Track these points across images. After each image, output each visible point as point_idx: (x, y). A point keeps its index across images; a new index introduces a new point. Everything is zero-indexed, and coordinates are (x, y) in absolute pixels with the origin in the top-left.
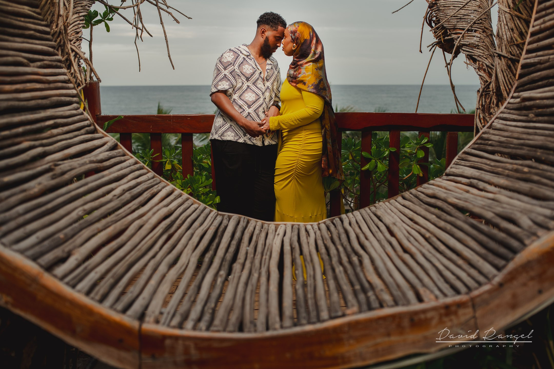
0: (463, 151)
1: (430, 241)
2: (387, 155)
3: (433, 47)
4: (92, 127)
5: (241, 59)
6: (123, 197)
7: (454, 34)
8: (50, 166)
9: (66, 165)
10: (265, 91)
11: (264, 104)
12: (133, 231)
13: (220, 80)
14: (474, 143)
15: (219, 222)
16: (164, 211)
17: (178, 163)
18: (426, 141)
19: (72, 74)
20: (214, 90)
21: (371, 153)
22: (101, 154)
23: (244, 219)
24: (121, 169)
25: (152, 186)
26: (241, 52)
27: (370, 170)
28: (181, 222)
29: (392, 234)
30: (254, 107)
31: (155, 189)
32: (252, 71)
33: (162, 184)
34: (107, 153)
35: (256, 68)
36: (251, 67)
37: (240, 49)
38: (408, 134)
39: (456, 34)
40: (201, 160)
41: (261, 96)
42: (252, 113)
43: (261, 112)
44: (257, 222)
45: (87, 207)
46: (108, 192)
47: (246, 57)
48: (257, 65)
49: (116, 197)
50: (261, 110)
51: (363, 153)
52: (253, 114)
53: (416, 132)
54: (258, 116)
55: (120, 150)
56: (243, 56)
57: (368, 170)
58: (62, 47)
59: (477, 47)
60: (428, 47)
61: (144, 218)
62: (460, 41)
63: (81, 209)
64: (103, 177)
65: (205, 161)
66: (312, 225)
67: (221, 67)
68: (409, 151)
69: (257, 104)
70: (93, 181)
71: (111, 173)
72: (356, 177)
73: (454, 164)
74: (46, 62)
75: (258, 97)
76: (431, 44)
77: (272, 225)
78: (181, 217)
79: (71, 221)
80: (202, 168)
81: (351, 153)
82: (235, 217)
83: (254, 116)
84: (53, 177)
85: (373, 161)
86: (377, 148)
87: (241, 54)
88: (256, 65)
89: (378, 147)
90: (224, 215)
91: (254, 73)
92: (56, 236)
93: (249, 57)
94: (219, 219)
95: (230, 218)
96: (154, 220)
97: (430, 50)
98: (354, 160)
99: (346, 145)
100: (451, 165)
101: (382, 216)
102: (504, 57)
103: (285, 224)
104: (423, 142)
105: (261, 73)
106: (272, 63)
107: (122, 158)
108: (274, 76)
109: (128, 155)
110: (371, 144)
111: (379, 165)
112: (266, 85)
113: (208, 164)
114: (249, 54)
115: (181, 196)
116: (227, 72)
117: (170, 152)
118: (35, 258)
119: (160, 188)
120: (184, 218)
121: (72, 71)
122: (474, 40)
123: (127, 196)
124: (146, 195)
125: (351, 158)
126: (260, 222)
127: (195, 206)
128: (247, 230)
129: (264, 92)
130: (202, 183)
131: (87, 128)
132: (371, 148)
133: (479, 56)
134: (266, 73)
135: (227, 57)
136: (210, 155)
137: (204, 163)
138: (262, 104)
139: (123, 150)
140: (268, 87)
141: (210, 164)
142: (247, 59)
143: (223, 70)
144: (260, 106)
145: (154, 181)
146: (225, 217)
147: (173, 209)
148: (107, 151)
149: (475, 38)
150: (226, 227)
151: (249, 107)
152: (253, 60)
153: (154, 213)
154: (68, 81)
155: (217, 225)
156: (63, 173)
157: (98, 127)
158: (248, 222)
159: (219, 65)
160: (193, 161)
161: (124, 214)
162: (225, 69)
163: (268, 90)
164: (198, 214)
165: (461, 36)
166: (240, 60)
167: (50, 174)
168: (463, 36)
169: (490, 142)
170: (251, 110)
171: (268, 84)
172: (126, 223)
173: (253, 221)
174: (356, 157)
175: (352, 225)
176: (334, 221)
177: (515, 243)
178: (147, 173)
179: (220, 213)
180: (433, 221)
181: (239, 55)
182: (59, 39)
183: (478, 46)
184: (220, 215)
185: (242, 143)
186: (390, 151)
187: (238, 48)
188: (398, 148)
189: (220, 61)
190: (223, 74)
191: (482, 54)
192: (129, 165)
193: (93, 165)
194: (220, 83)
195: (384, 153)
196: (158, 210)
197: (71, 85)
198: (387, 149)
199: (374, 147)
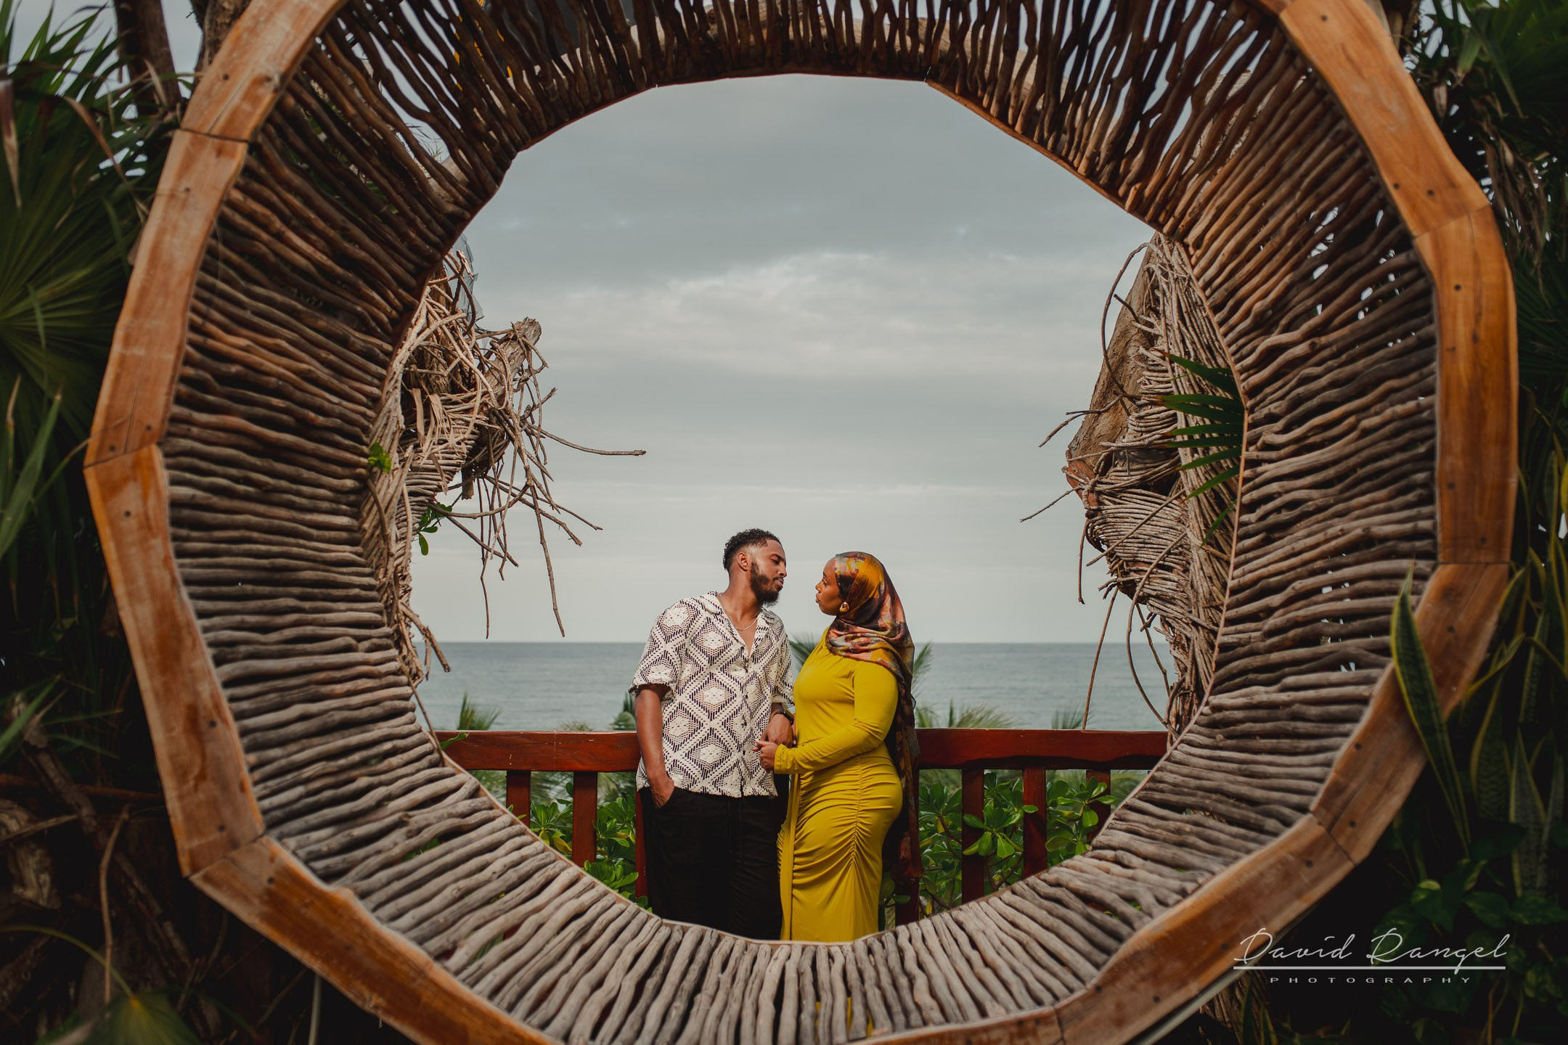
0: (1124, 803)
1: (1028, 948)
2: (1019, 821)
3: (1109, 590)
4: (436, 755)
5: (701, 620)
6: (505, 876)
7: (1135, 571)
8: (400, 818)
9: (419, 817)
10: (748, 682)
11: (745, 707)
12: (530, 931)
13: (654, 663)
14: (1144, 789)
15: (665, 937)
16: (572, 906)
17: (562, 837)
18: (1102, 790)
19: (404, 658)
20: (639, 681)
21: (981, 818)
22: (458, 803)
23: (710, 934)
24: (492, 832)
25: (545, 865)
26: (703, 607)
27: (982, 854)
28: (600, 927)
29: (974, 945)
30: (722, 716)
31: (550, 871)
32: (721, 645)
33: (560, 864)
34: (468, 802)
35: (732, 639)
36: (720, 637)
37: (702, 600)
38: (1063, 774)
39: (1137, 571)
40: (613, 831)
41: (738, 692)
42: (719, 729)
43: (739, 724)
44: (736, 939)
45: (463, 884)
46: (482, 868)
47: (712, 617)
48: (735, 632)
49: (496, 876)
50: (738, 720)
51: (967, 818)
52: (721, 732)
53: (1078, 771)
54: (732, 733)
55: (484, 799)
56: (707, 614)
57: (976, 854)
58: (390, 608)
59: (1171, 601)
60: (1101, 589)
61: (544, 912)
62: (1143, 587)
63: (453, 886)
64: (470, 842)
65: (620, 833)
66: (841, 947)
67: (660, 637)
68: (1066, 813)
69: (729, 710)
70: (459, 847)
71: (480, 837)
72: (957, 873)
73: (1108, 828)
74: (375, 640)
75: (731, 696)
76: (1104, 584)
77: (765, 945)
78: (600, 920)
79: (445, 902)
80: (614, 850)
81: (941, 818)
82: (694, 930)
83: (723, 734)
84: (410, 835)
85: (988, 835)
86: (995, 806)
87: (702, 611)
88: (732, 633)
89: (998, 804)
90: (674, 925)
91: (726, 648)
92: (434, 919)
93: (719, 617)
94: (664, 931)
95: (684, 931)
96: (561, 916)
97: (1105, 597)
98: (947, 833)
99: (929, 799)
100: (1104, 830)
101: (965, 922)
102: (1203, 627)
103: (790, 945)
104: (1095, 793)
105: (742, 648)
106: (767, 626)
107: (491, 813)
108: (772, 652)
109: (498, 808)
110: (983, 797)
111: (1001, 843)
112: (750, 670)
113: (628, 839)
114: (719, 611)
115: (593, 887)
116: (670, 647)
117: (547, 813)
118: (421, 941)
119: (557, 870)
120: (604, 923)
121: (405, 652)
122: (1167, 588)
123: (512, 875)
124: (538, 879)
125: (941, 829)
126: (741, 940)
127: (622, 906)
128: (717, 950)
129: (745, 684)
130: (615, 880)
131: (429, 757)
132: (983, 805)
133: (1175, 618)
134: (754, 646)
135: (675, 617)
136: (635, 821)
137: (620, 837)
138: (741, 708)
139: (489, 799)
140: (755, 675)
141: (633, 841)
142: (714, 620)
143: (663, 642)
144: (736, 713)
145: (547, 856)
146: (676, 928)
147: (587, 904)
148: (466, 799)
149: (1169, 583)
150: (678, 945)
151: (712, 716)
152: (725, 622)
153: (558, 908)
154: (398, 672)
155: (663, 941)
156: (419, 831)
157: (445, 755)
158: (719, 940)
159: (656, 633)
160: (595, 833)
161: (512, 903)
162: (667, 640)
163: (755, 681)
164: (627, 919)
165: (1144, 577)
166: (701, 622)
167: (405, 830)
168: (1148, 577)
169: (1161, 786)
170: (716, 724)
171: (755, 668)
172: (519, 915)
173: (728, 939)
174: (954, 827)
175: (913, 941)
176: (883, 938)
177: (1124, 929)
178: (532, 843)
179: (665, 921)
180: (1040, 919)
181: (699, 612)
182: (386, 595)
183: (1174, 599)
184: (667, 925)
185: (697, 793)
186: (1025, 813)
187: (698, 598)
188: (1043, 806)
189: (659, 624)
190: (662, 650)
191: (1180, 616)
192: (503, 825)
193: (456, 821)
194: (653, 668)
195: (1009, 816)
196: (562, 904)
197: (404, 679)
198: (1019, 808)
199: (990, 804)
